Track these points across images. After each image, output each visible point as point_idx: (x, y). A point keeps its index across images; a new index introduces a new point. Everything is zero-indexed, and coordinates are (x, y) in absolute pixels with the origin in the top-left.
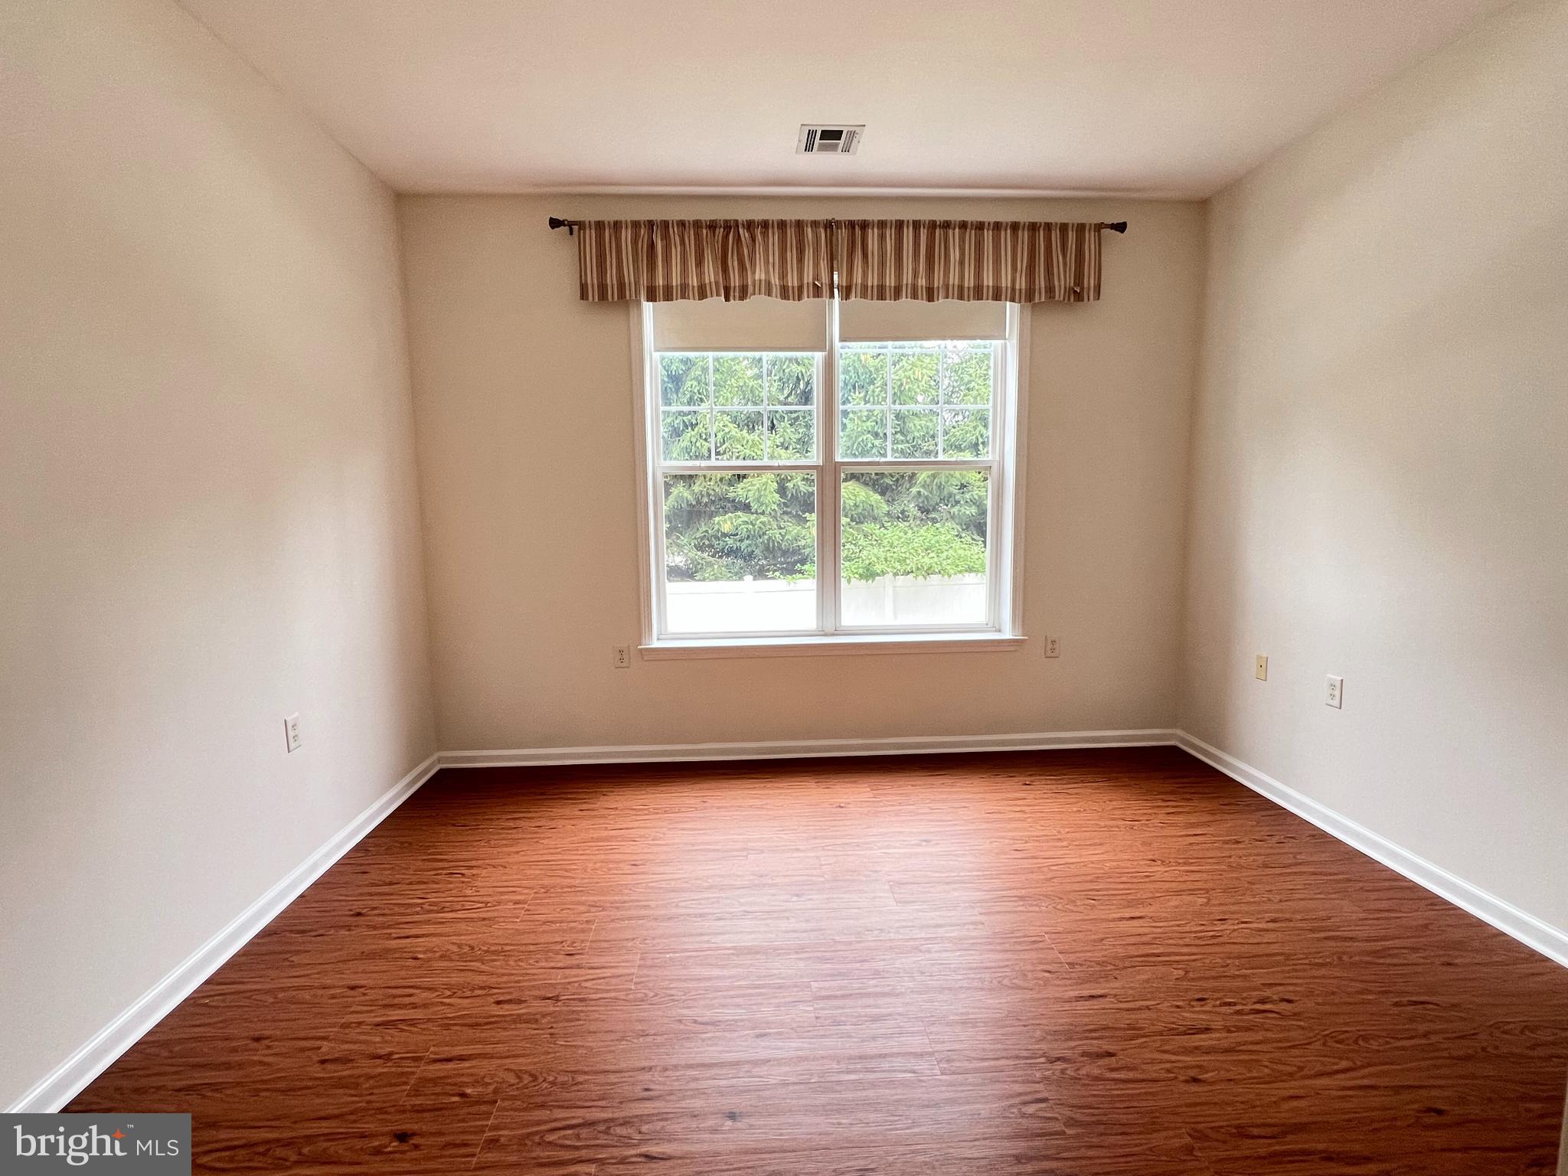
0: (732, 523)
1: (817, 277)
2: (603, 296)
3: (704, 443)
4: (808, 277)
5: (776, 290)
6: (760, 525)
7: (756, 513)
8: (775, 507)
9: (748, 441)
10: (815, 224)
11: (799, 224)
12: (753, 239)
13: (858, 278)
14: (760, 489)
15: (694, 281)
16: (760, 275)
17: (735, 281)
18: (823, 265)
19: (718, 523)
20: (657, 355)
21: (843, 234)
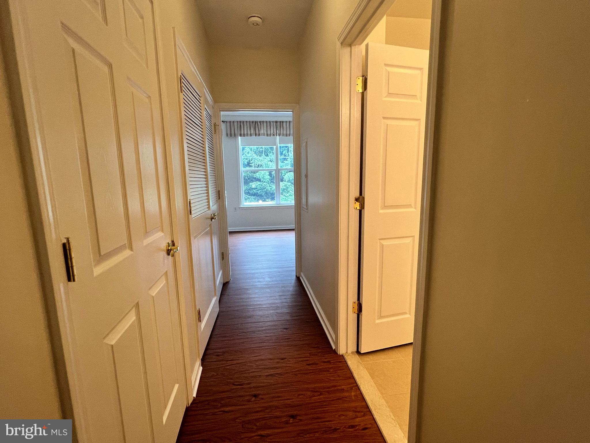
0: (255, 185)
1: (274, 132)
2: (231, 136)
3: (246, 160)
4: (272, 132)
5: (266, 135)
6: (264, 185)
7: (262, 182)
8: (268, 180)
9: (259, 160)
10: (273, 122)
11: (270, 122)
12: (261, 124)
13: (282, 132)
14: (263, 175)
15: (249, 133)
16: (262, 132)
17: (257, 132)
18: (275, 129)
19: (251, 185)
20: (241, 147)
21: (279, 123)
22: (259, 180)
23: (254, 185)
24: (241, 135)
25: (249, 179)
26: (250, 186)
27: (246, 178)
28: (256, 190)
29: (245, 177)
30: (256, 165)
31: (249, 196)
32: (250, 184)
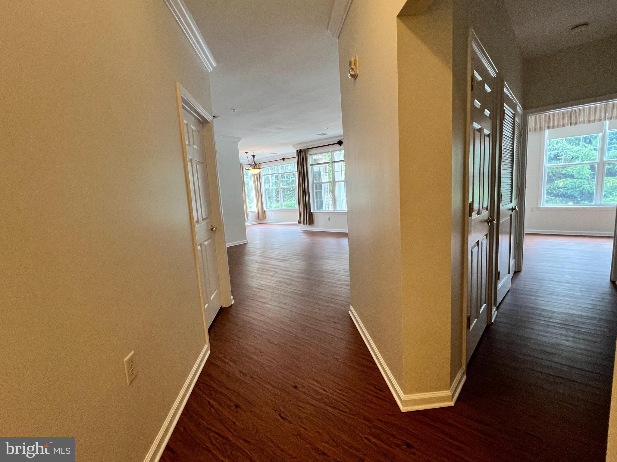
0: (564, 183)
1: (601, 117)
2: (535, 130)
4: (597, 118)
5: (587, 122)
7: (577, 178)
8: (587, 175)
9: (575, 149)
10: (600, 105)
14: (580, 170)
15: (561, 124)
16: (581, 120)
17: (573, 121)
18: (603, 113)
20: (548, 141)
21: (610, 105)
22: (572, 177)
23: (562, 183)
24: (548, 128)
25: (554, 175)
26: (555, 185)
27: (551, 174)
28: (565, 190)
29: (549, 173)
30: (569, 157)
31: (552, 198)
32: (556, 182)
